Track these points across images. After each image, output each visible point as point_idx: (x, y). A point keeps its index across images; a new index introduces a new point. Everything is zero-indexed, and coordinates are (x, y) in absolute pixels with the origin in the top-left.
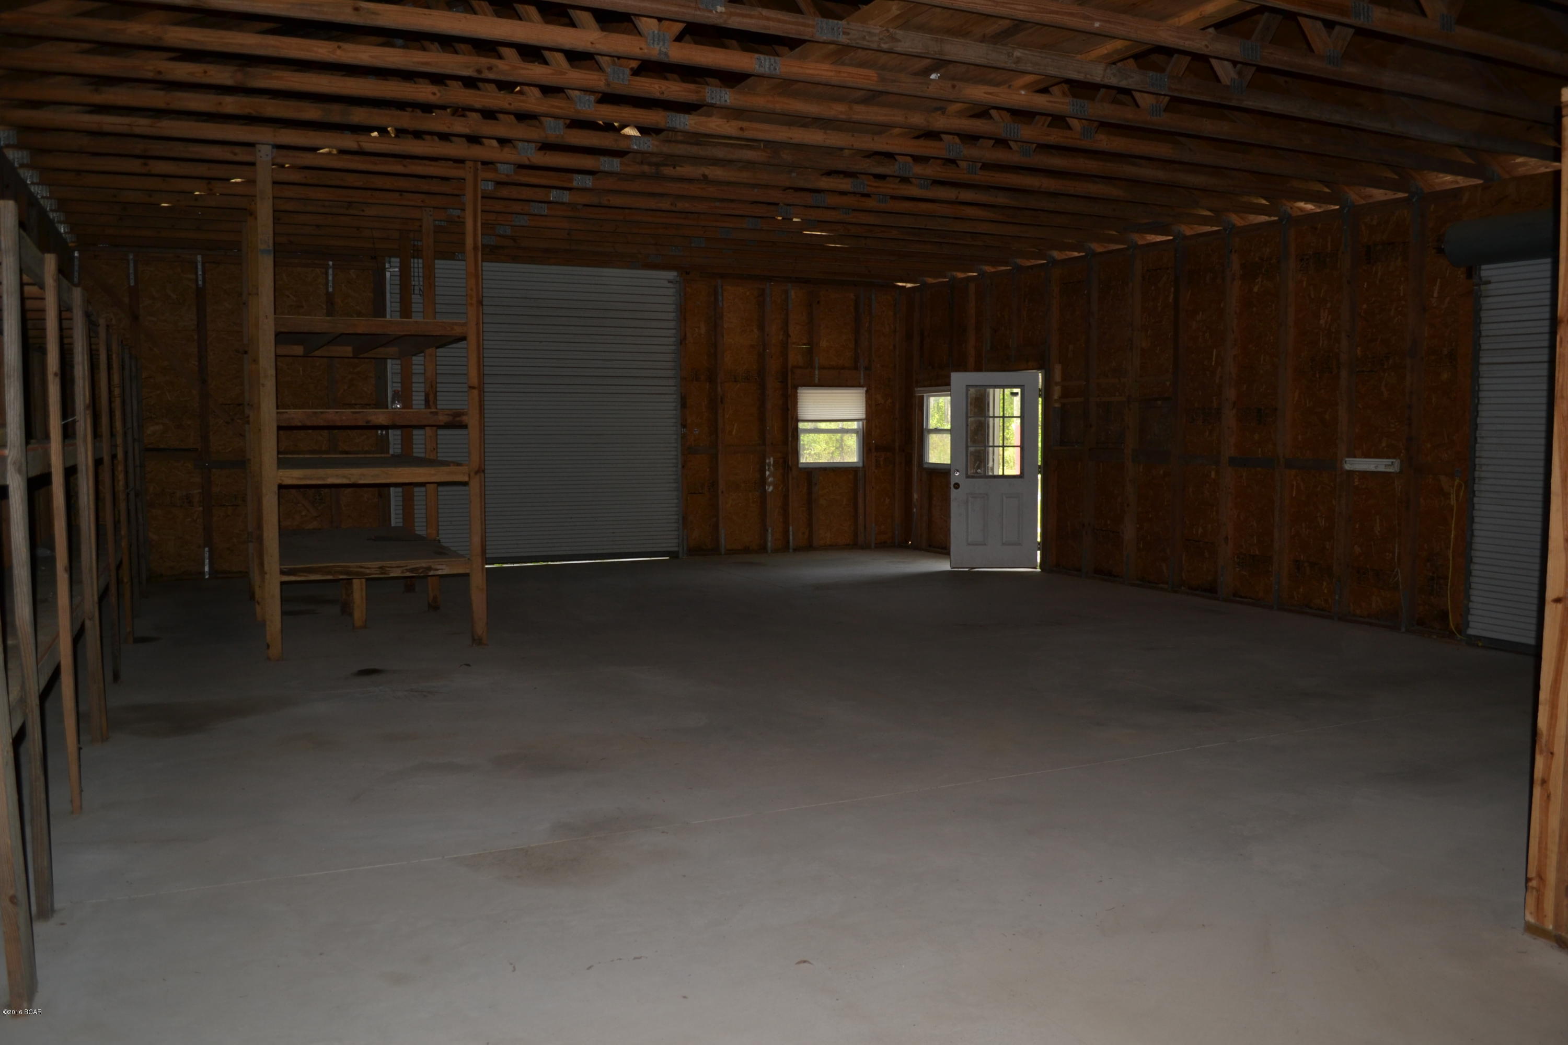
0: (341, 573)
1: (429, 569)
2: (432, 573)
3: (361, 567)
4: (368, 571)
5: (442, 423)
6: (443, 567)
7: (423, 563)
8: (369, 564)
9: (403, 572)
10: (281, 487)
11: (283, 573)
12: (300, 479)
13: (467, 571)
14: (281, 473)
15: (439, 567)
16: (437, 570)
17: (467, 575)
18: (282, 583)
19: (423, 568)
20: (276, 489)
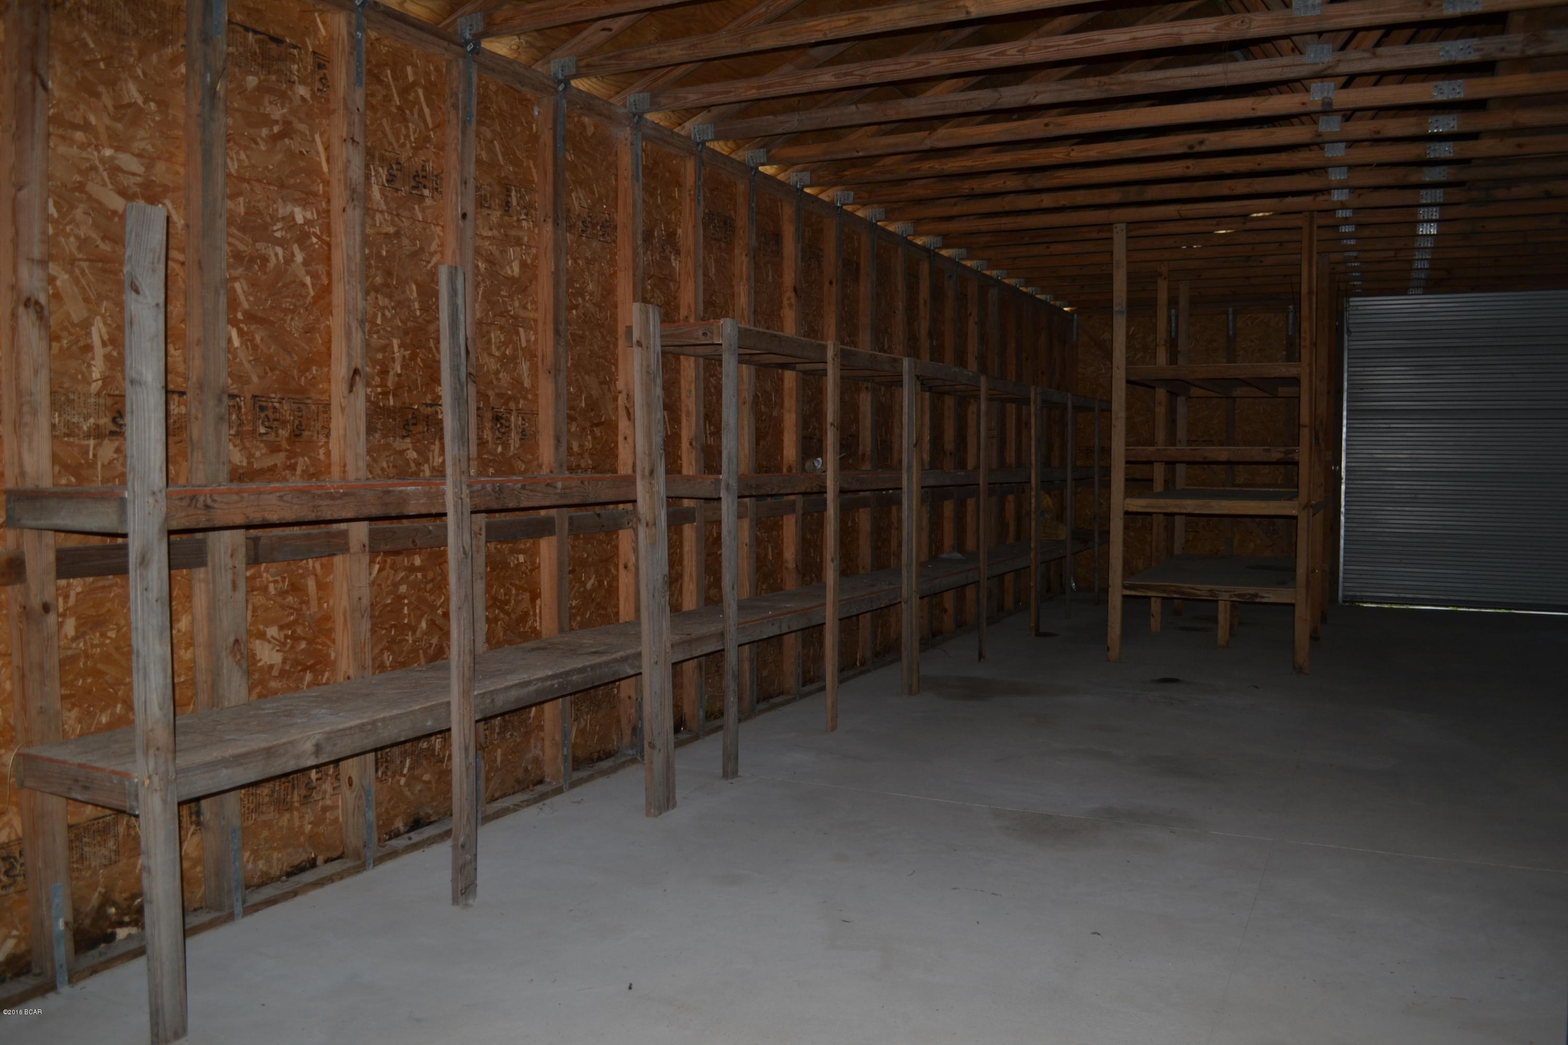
0: (1175, 592)
1: (1256, 595)
2: (1258, 600)
3: (1193, 589)
4: (1199, 593)
5: (1274, 460)
6: (1270, 595)
7: (1251, 590)
8: (1199, 586)
9: (1231, 597)
10: (1127, 513)
11: (1125, 587)
12: (1144, 507)
13: (1293, 601)
14: (1128, 501)
15: (1265, 595)
16: (1263, 597)
17: (1293, 605)
18: (1124, 597)
19: (1249, 594)
20: (1122, 515)
